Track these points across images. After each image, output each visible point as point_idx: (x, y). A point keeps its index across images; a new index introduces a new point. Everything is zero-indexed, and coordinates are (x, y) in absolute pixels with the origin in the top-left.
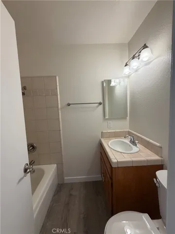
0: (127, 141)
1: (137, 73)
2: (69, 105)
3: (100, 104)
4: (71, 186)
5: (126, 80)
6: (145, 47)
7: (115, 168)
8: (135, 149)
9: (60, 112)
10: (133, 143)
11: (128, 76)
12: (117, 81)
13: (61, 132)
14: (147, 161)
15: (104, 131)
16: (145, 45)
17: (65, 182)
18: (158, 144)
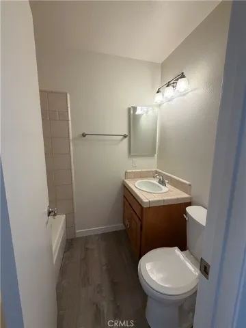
0: (155, 181)
1: (170, 103)
2: (84, 135)
3: (125, 136)
4: (86, 239)
5: (156, 109)
6: (183, 76)
7: (146, 208)
8: (164, 189)
9: (71, 144)
10: (162, 183)
11: (160, 105)
12: (145, 109)
13: (73, 171)
14: (178, 199)
15: (128, 171)
16: (183, 73)
17: (77, 236)
18: (188, 183)
